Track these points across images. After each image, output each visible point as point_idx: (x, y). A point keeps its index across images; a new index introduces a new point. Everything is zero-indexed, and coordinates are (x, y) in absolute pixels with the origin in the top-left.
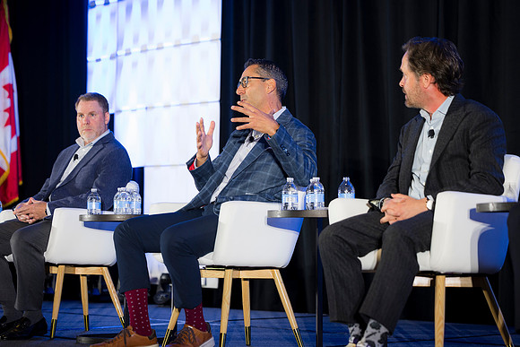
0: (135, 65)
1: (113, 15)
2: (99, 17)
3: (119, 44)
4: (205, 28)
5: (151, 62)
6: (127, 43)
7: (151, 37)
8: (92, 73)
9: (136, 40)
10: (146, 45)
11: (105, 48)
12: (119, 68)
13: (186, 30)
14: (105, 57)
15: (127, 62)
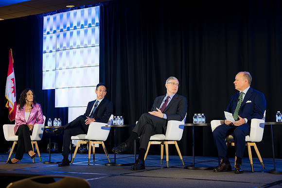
0: (64, 73)
1: (54, 56)
2: (47, 56)
3: (57, 65)
4: (93, 62)
5: (71, 73)
6: (60, 66)
7: (71, 64)
8: (45, 75)
9: (64, 65)
10: (68, 67)
11: (50, 67)
12: (57, 74)
13: (85, 62)
14: (50, 70)
15: (60, 72)
